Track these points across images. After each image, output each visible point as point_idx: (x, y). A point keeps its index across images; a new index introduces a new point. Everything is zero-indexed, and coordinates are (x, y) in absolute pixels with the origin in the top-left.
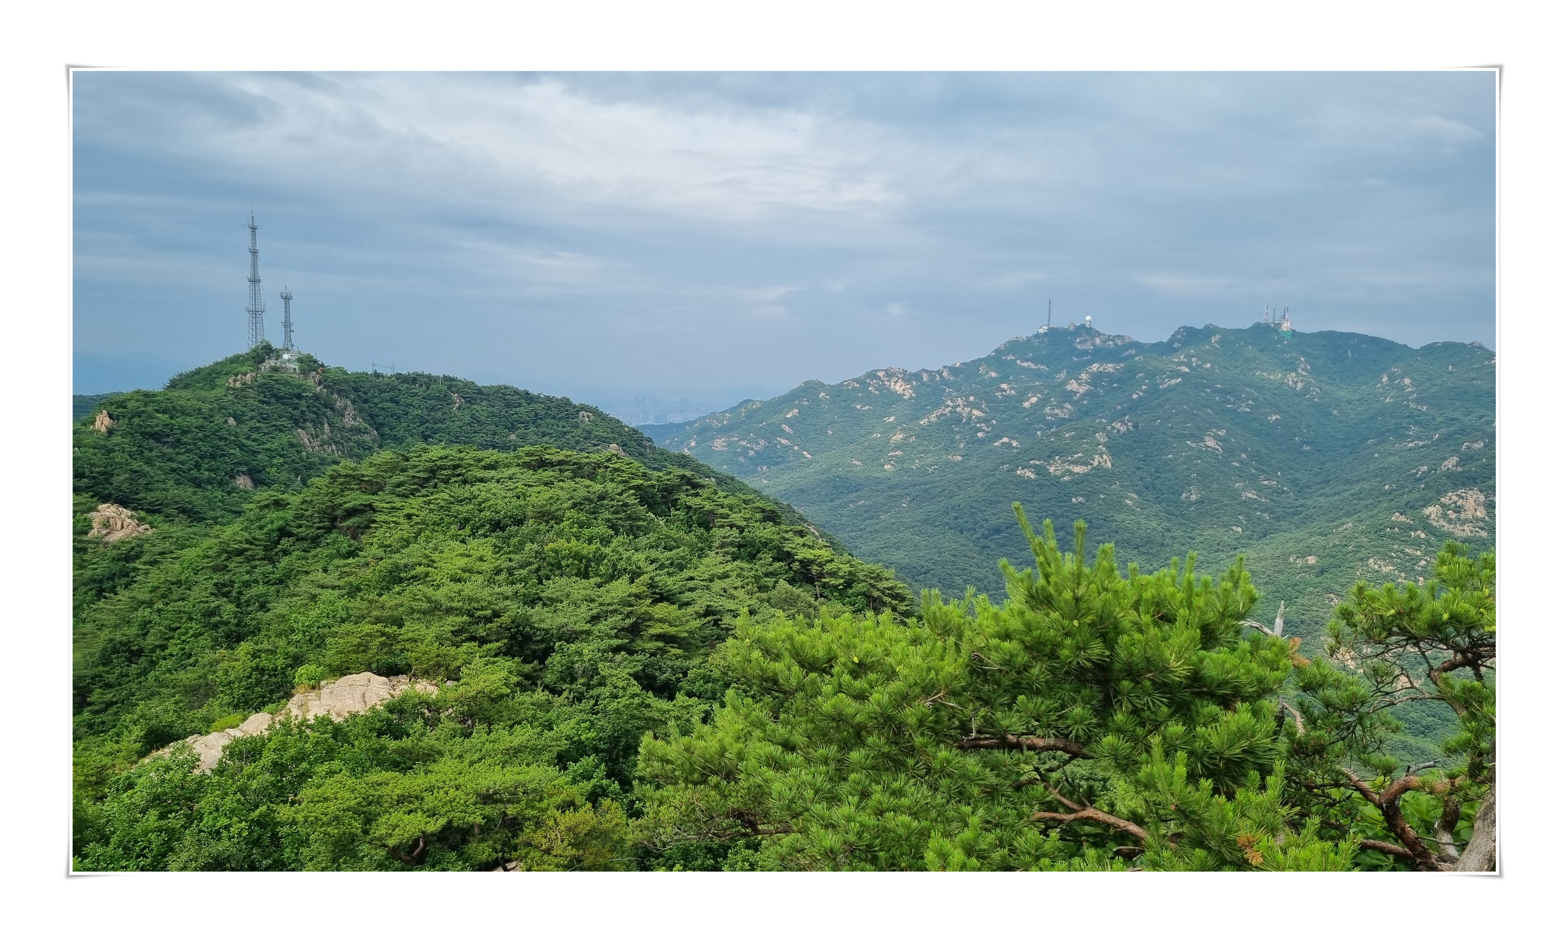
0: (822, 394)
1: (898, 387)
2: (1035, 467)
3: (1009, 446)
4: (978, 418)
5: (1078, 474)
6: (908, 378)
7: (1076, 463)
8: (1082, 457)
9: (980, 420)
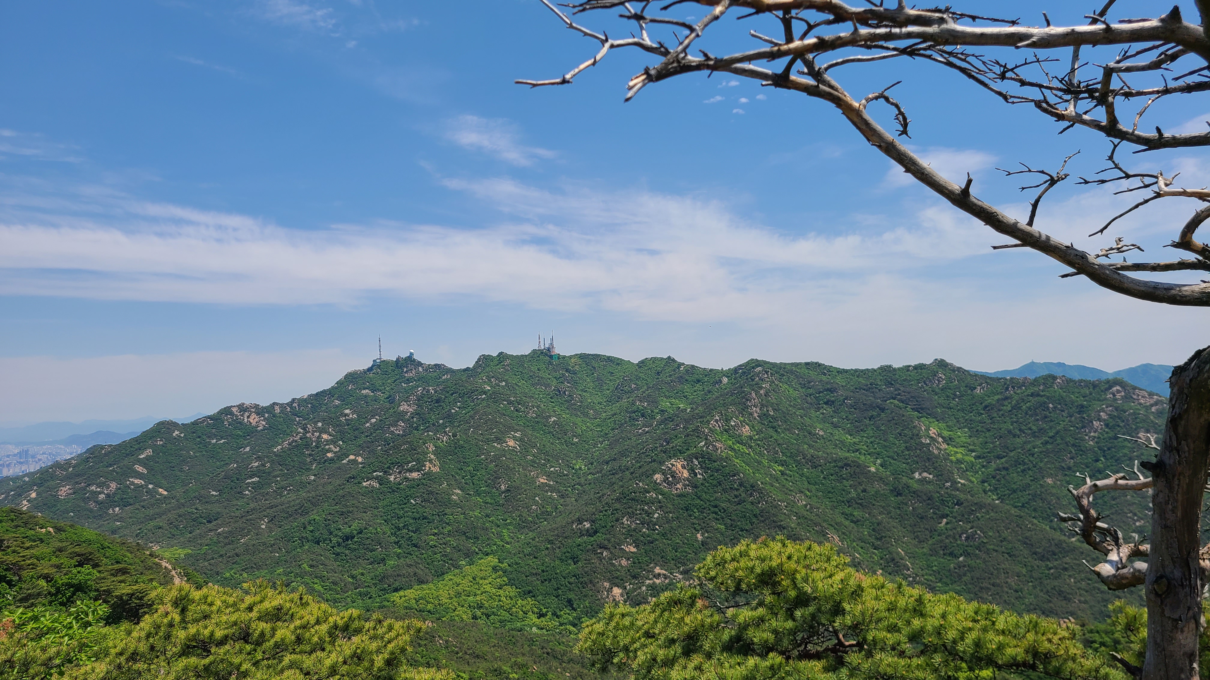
0: (177, 432)
1: (254, 419)
2: (377, 478)
3: (355, 461)
4: (327, 441)
5: (414, 479)
6: (260, 411)
7: (411, 471)
8: (414, 465)
9: (328, 442)
